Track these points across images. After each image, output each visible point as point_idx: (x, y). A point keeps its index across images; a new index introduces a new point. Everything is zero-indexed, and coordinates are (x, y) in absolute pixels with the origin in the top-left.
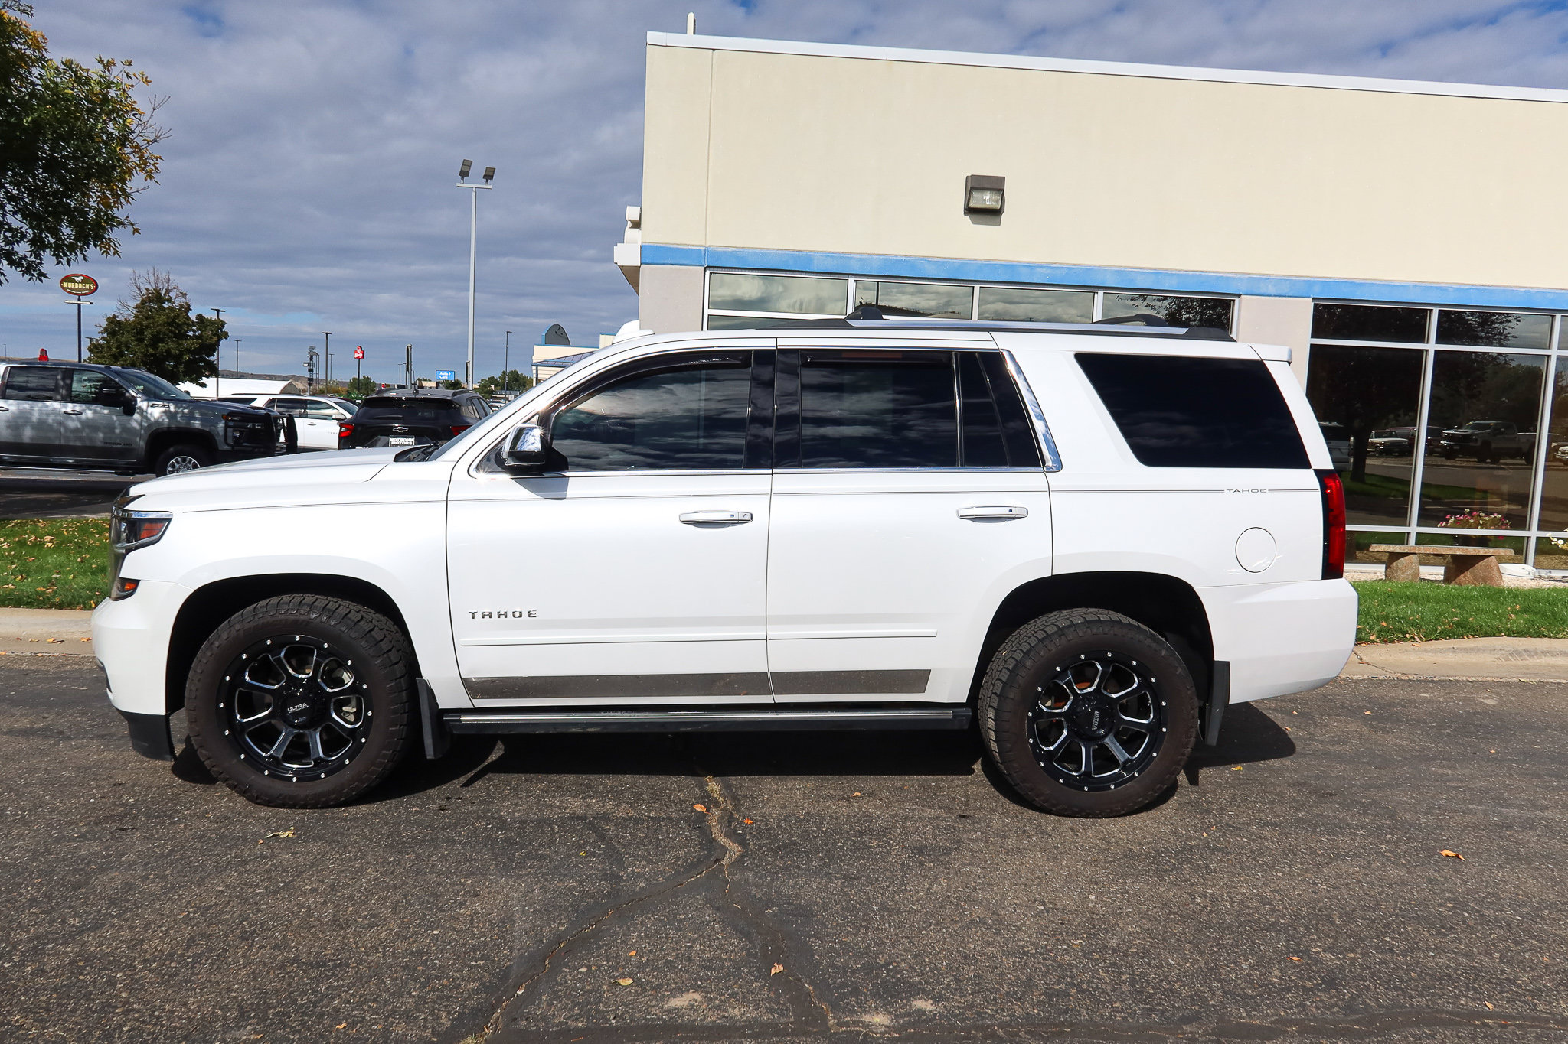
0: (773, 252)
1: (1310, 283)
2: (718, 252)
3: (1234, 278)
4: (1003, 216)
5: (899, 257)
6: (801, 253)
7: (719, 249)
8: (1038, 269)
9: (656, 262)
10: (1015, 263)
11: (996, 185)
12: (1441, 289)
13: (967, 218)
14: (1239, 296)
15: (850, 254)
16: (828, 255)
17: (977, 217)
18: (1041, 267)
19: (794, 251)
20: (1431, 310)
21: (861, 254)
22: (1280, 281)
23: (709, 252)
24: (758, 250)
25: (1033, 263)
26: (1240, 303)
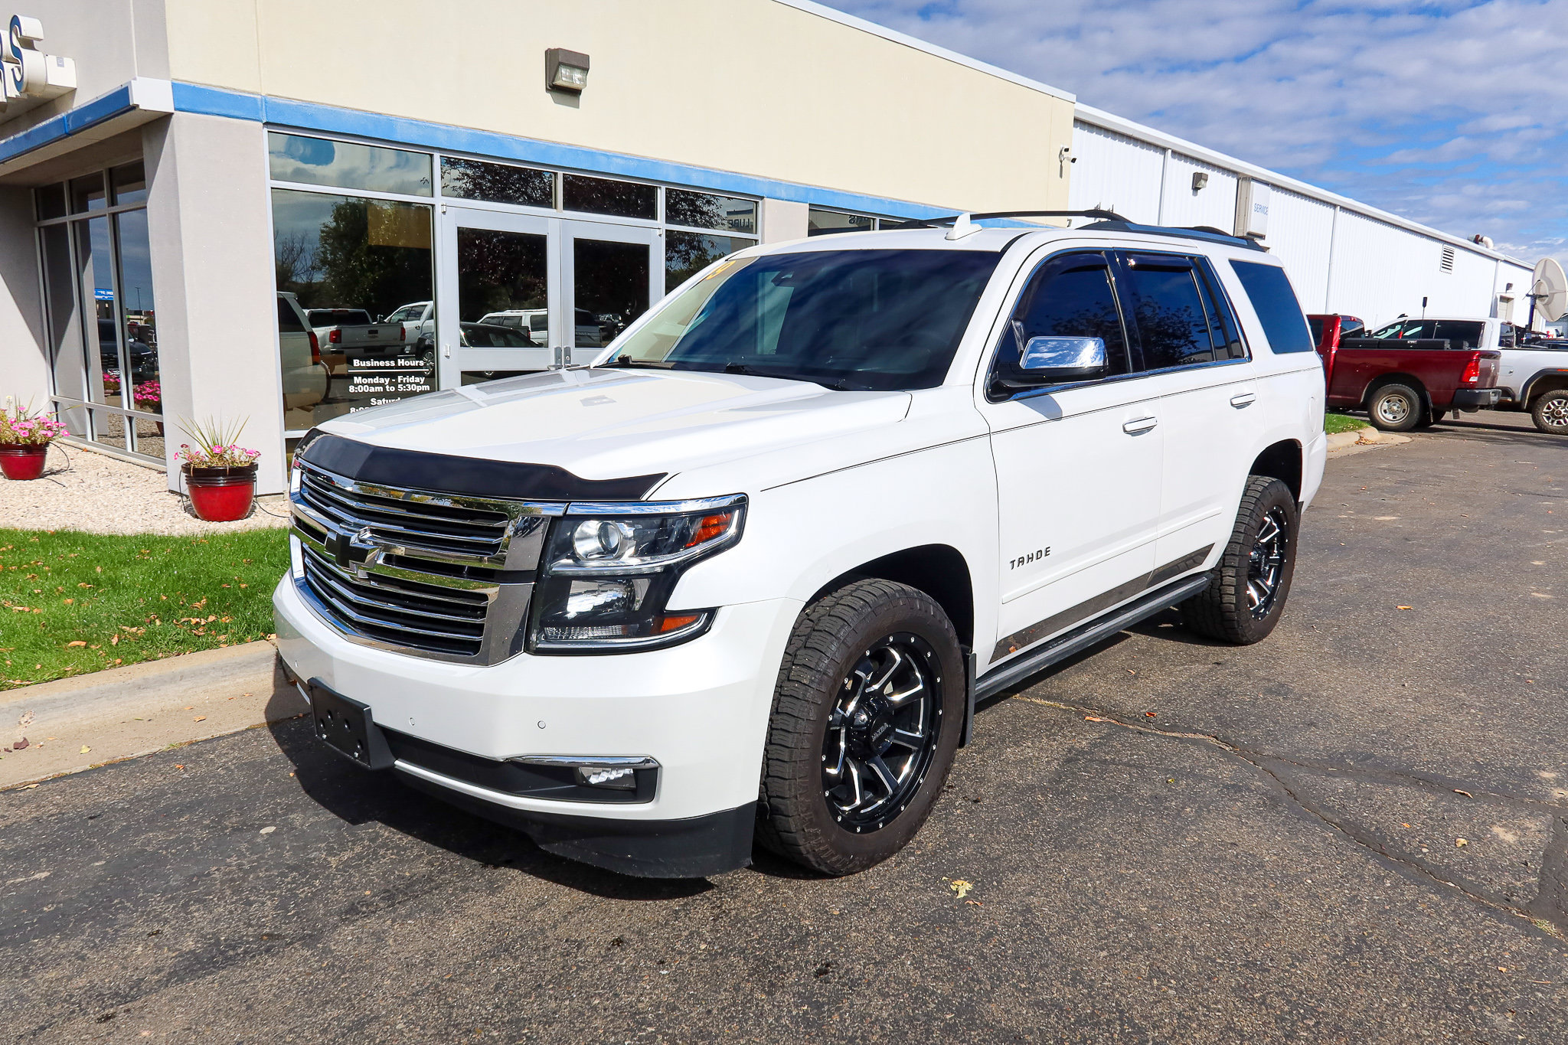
0: (347, 111)
1: (809, 190)
2: (279, 104)
3: (759, 181)
4: (581, 97)
5: (486, 133)
6: (381, 117)
7: (281, 101)
8: (614, 159)
9: (197, 109)
10: (594, 150)
11: (581, 63)
12: (880, 201)
13: (549, 95)
14: (762, 198)
15: (435, 123)
16: (413, 123)
17: (559, 96)
18: (617, 157)
19: (372, 113)
20: (874, 219)
21: (447, 125)
22: (790, 186)
23: (268, 103)
24: (329, 108)
25: (610, 152)
26: (763, 204)
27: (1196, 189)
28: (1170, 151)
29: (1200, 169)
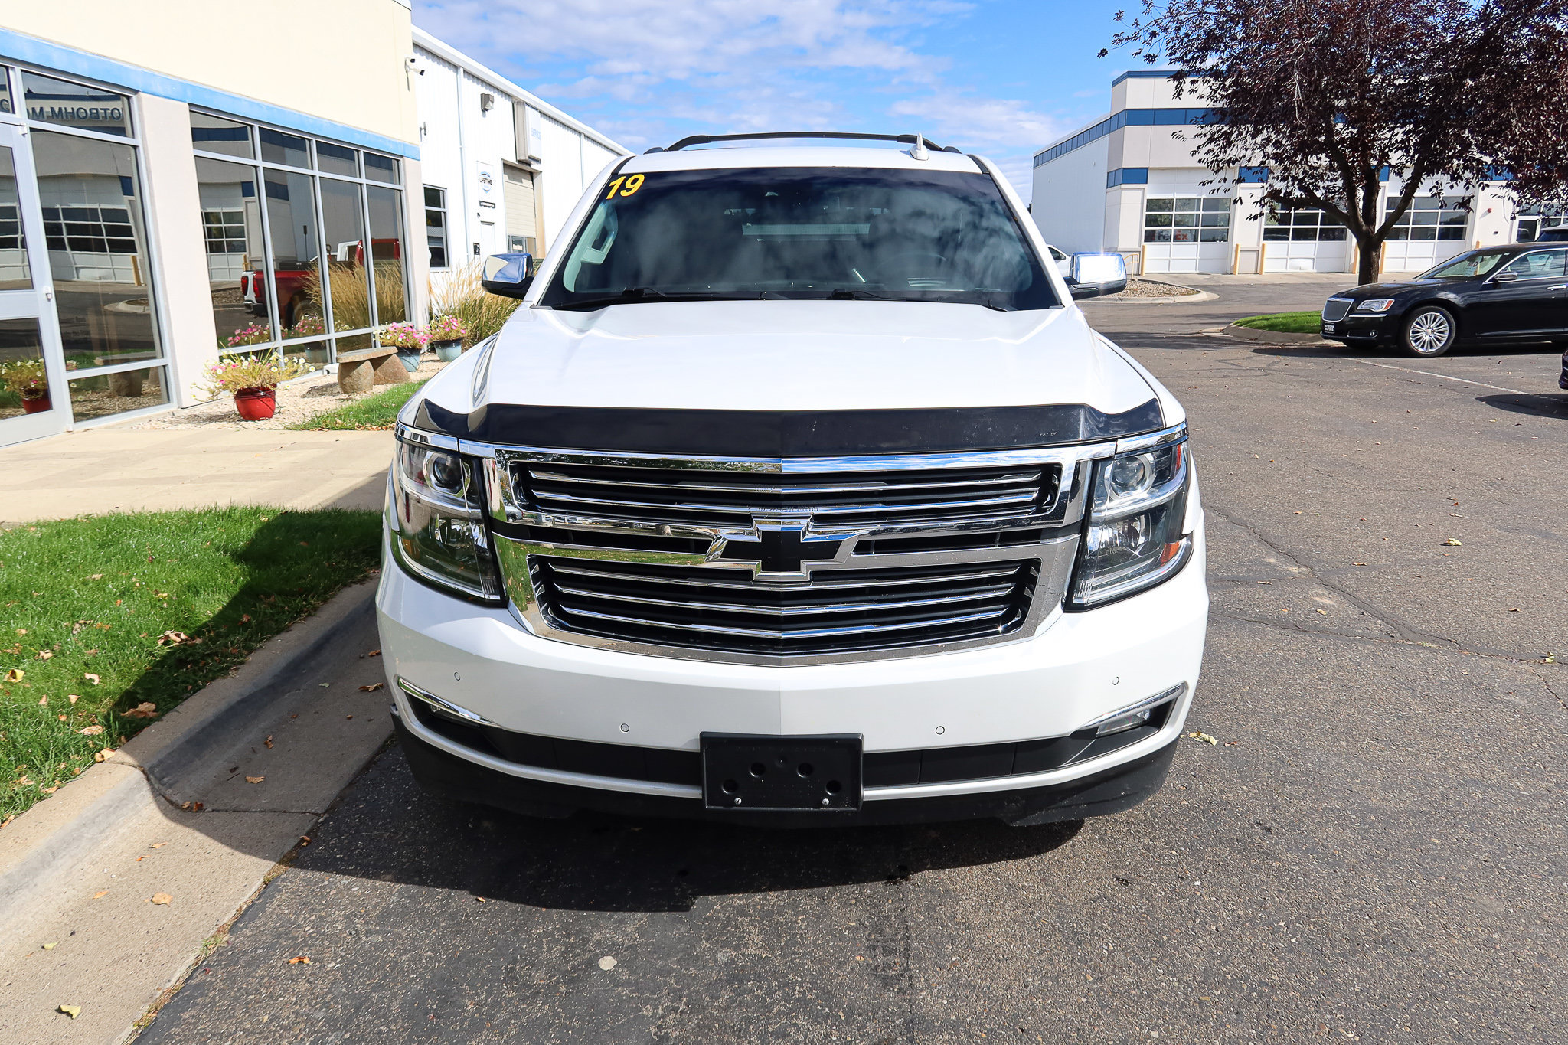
1: (186, 86)
3: (129, 70)
12: (257, 105)
14: (134, 92)
20: (254, 127)
22: (161, 78)
26: (139, 101)
27: (485, 110)
28: (462, 69)
29: (487, 91)
